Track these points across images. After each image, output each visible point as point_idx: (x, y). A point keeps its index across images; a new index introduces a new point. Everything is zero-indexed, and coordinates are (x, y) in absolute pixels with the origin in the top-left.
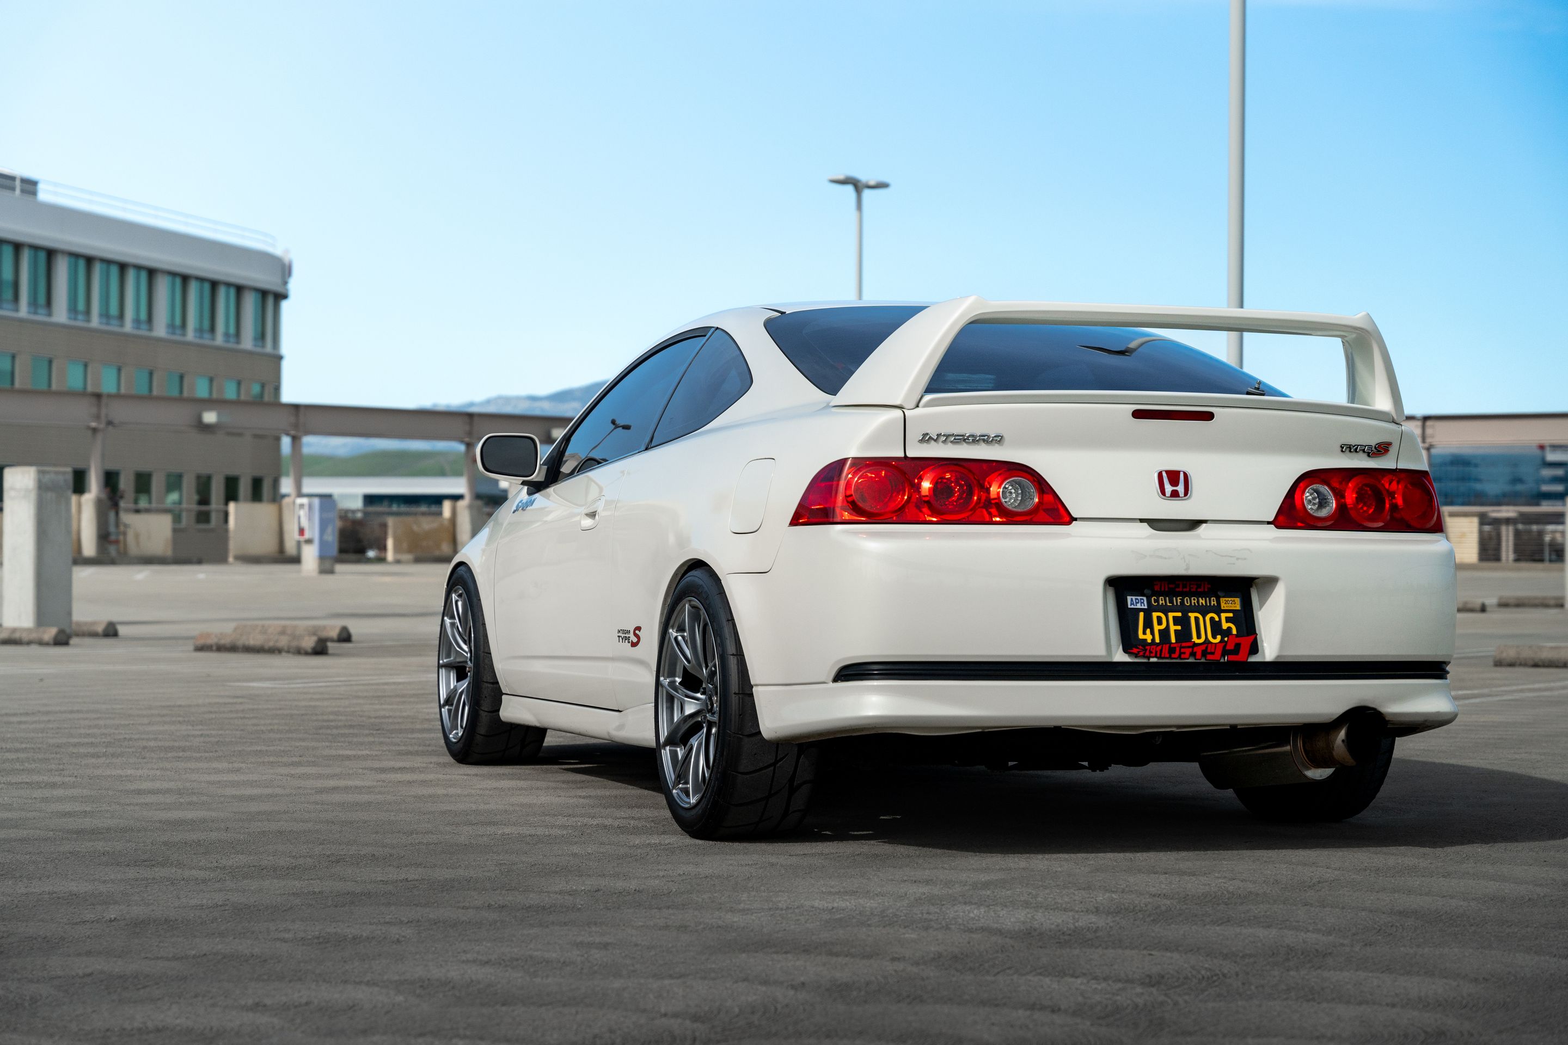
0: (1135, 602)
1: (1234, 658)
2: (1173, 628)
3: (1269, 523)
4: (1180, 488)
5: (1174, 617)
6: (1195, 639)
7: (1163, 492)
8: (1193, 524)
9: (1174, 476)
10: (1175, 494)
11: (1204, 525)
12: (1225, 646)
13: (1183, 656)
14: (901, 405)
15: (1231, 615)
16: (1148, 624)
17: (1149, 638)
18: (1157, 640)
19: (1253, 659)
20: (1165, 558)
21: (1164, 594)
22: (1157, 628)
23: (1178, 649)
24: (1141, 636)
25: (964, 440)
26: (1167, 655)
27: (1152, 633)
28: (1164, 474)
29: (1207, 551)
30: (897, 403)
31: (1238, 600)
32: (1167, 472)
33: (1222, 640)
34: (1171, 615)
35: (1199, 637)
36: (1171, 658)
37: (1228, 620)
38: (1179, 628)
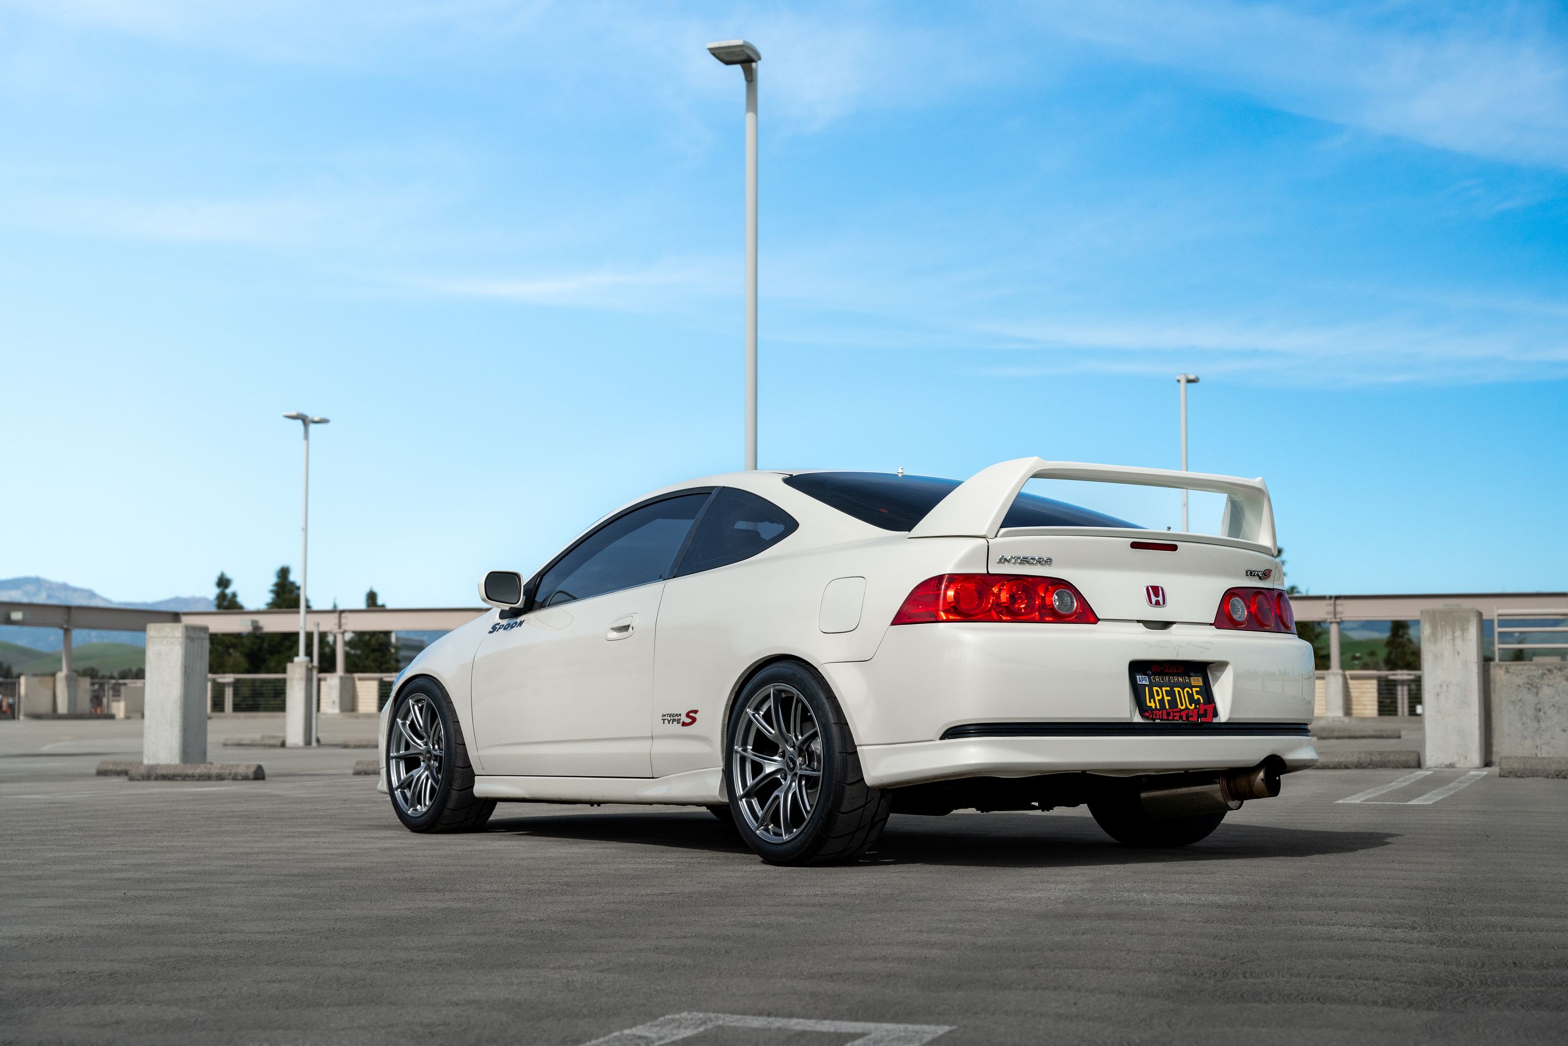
0: (1142, 680)
1: (1204, 720)
2: (1166, 698)
3: (1211, 624)
4: (1160, 599)
5: (1165, 690)
6: (1180, 706)
7: (1151, 602)
8: (1166, 625)
9: (1156, 589)
10: (1157, 603)
11: (1175, 626)
12: (1198, 711)
13: (1175, 718)
14: (985, 535)
15: (1198, 689)
16: (1152, 696)
17: (1153, 705)
18: (1158, 707)
19: (1215, 720)
20: (1164, 648)
21: (1159, 675)
22: (1157, 698)
23: (1171, 713)
24: (1149, 704)
25: (1027, 562)
26: (1166, 718)
27: (1155, 702)
28: (1150, 588)
29: (1188, 643)
30: (983, 533)
31: (1200, 679)
32: (1151, 587)
33: (1195, 708)
34: (1164, 689)
35: (1182, 705)
36: (1168, 720)
37: (1197, 693)
38: (1169, 698)
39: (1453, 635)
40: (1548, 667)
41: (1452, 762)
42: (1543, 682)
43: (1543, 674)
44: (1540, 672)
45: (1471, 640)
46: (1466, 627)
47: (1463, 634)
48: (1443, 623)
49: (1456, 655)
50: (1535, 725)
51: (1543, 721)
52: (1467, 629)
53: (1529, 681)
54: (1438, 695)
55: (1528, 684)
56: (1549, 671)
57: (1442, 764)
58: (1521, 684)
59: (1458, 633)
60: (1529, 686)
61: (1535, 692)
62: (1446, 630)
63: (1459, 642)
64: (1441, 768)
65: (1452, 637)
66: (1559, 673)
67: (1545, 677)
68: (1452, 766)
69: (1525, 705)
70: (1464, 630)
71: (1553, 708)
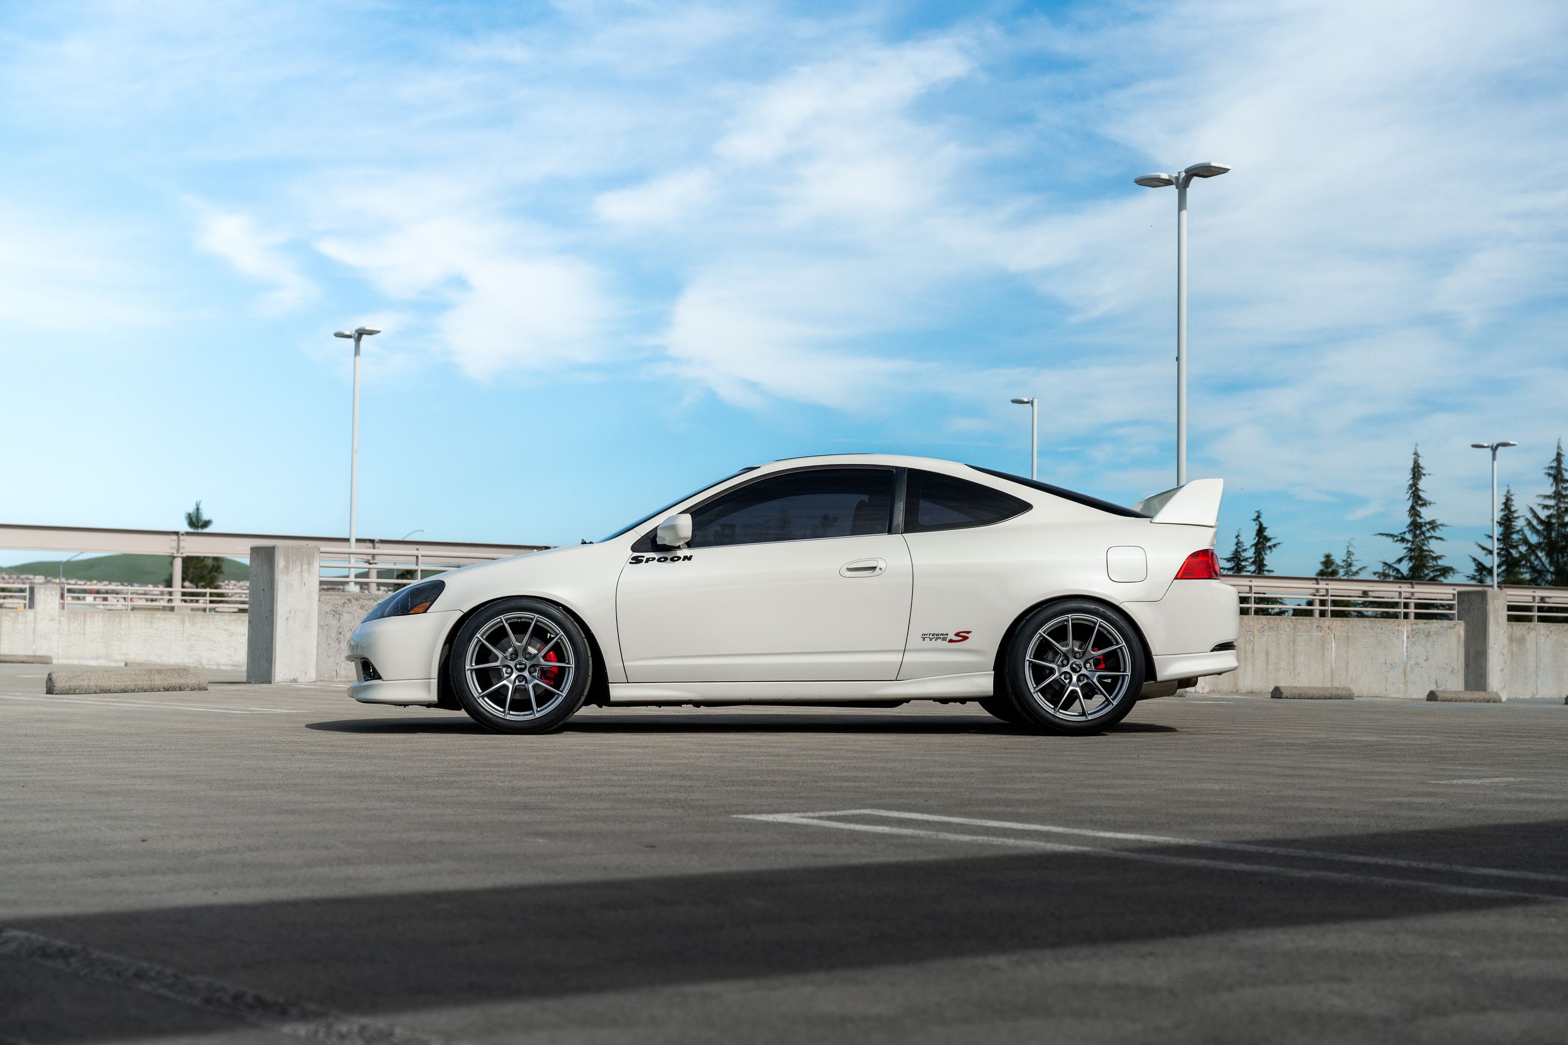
39: (301, 568)
40: (349, 597)
41: (295, 677)
42: (343, 610)
43: (345, 603)
44: (343, 601)
45: (314, 573)
46: (311, 562)
47: (309, 567)
48: (294, 557)
49: (303, 585)
50: (337, 645)
51: (342, 642)
52: (312, 564)
53: (334, 609)
54: (288, 619)
55: (333, 611)
56: (349, 600)
57: (287, 679)
58: (328, 611)
59: (305, 567)
60: (334, 613)
61: (338, 618)
62: (296, 564)
63: (305, 574)
64: (287, 682)
65: (300, 570)
66: (356, 602)
67: (346, 605)
68: (295, 681)
69: (330, 629)
70: (309, 564)
71: (350, 631)
